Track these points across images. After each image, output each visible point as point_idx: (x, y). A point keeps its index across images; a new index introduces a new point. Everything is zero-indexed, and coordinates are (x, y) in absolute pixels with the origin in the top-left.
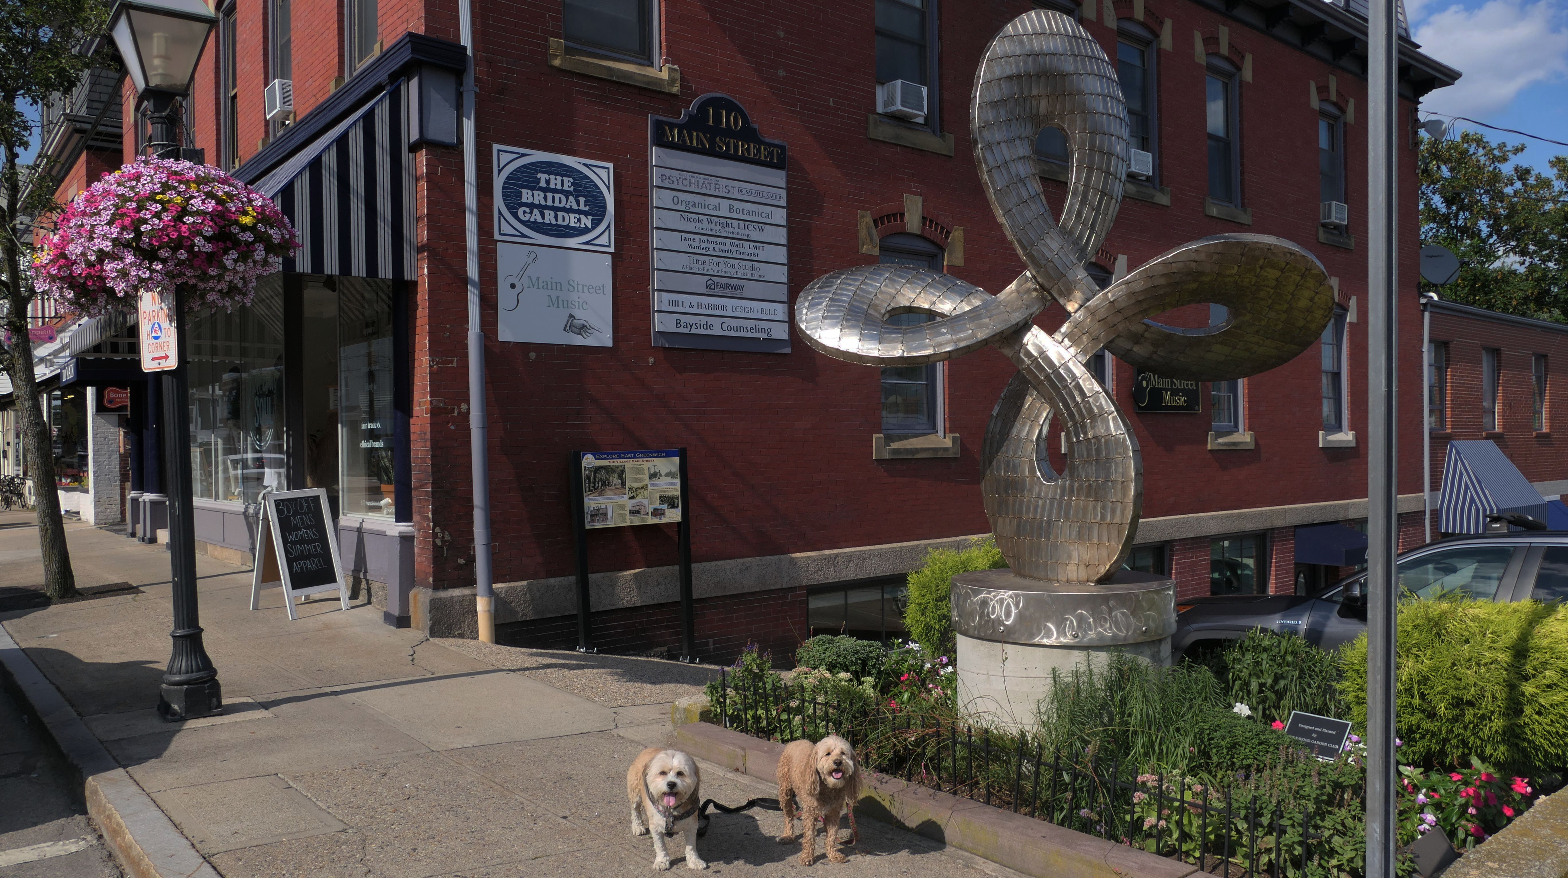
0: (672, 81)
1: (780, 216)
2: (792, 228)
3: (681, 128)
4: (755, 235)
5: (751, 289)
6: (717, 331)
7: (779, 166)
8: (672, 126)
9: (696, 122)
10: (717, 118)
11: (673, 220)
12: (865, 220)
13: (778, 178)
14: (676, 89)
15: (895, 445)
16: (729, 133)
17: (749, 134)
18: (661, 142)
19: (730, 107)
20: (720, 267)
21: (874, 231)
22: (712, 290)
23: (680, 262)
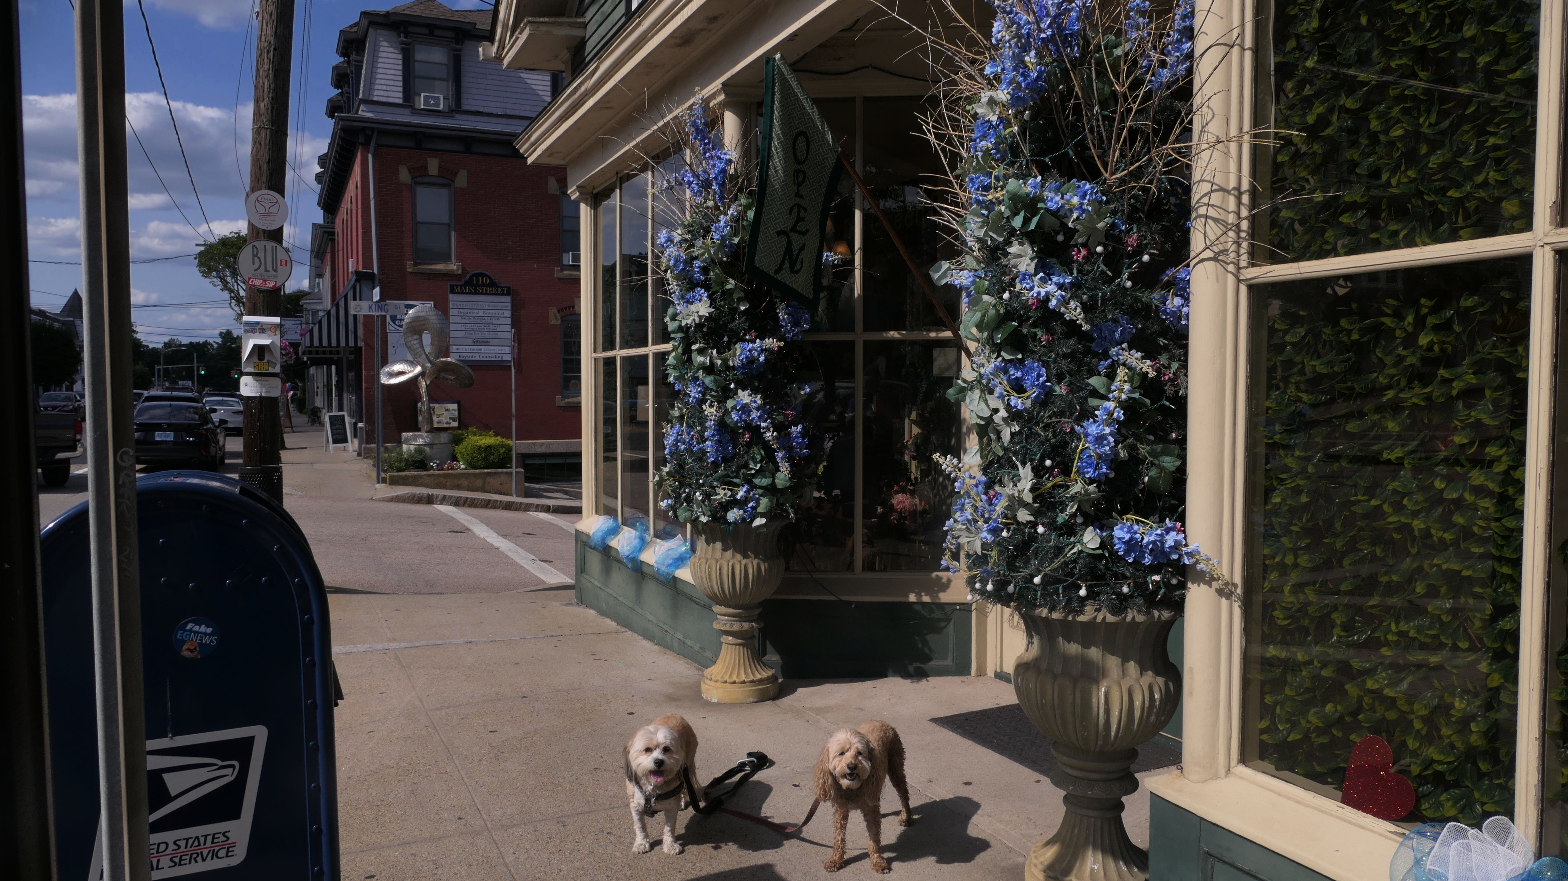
0: (458, 270)
1: (508, 313)
2: (513, 317)
3: (461, 286)
4: (495, 322)
5: (493, 342)
6: (477, 358)
7: (508, 294)
8: (457, 286)
9: (469, 283)
10: (478, 280)
11: (458, 319)
12: (553, 311)
13: (508, 299)
14: (460, 272)
15: (566, 400)
16: (483, 285)
17: (492, 284)
18: (453, 292)
19: (483, 275)
20: (479, 335)
21: (557, 314)
22: (475, 343)
23: (461, 334)
